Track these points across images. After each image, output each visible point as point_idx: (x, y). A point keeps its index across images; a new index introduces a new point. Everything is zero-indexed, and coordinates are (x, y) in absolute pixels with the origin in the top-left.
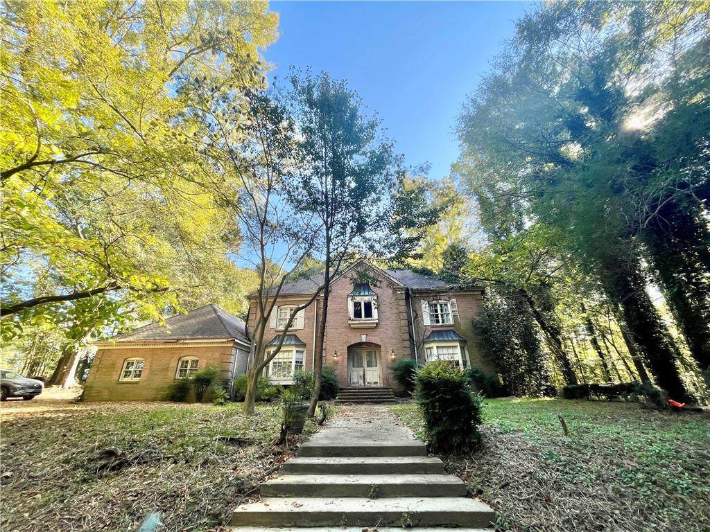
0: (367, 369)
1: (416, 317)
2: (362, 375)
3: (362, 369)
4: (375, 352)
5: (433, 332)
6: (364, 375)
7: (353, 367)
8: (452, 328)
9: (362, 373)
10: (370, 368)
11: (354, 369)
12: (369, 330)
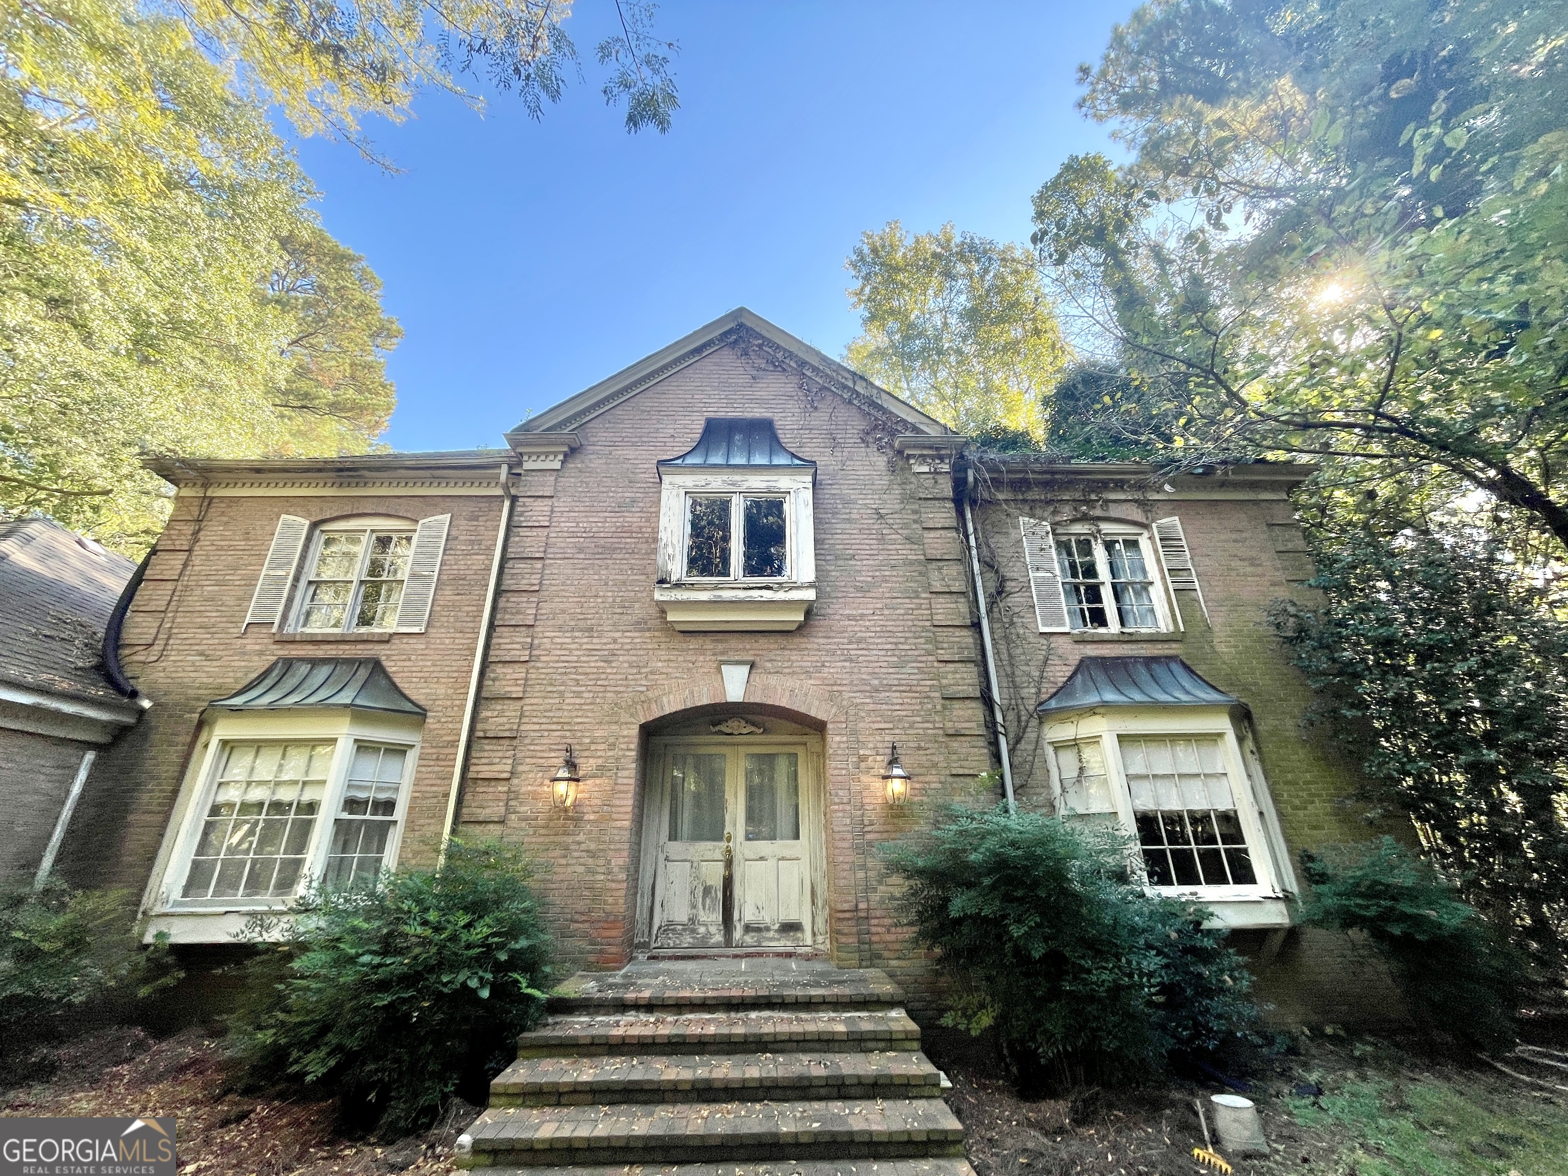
0: (743, 848)
1: (999, 592)
2: (717, 882)
3: (712, 850)
4: (793, 758)
5: (1084, 665)
6: (728, 883)
7: (673, 836)
8: (1173, 649)
9: (714, 874)
10: (763, 847)
11: (675, 848)
12: (763, 642)
